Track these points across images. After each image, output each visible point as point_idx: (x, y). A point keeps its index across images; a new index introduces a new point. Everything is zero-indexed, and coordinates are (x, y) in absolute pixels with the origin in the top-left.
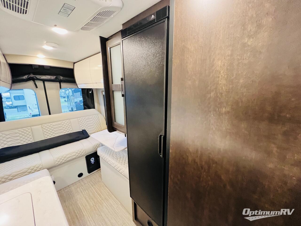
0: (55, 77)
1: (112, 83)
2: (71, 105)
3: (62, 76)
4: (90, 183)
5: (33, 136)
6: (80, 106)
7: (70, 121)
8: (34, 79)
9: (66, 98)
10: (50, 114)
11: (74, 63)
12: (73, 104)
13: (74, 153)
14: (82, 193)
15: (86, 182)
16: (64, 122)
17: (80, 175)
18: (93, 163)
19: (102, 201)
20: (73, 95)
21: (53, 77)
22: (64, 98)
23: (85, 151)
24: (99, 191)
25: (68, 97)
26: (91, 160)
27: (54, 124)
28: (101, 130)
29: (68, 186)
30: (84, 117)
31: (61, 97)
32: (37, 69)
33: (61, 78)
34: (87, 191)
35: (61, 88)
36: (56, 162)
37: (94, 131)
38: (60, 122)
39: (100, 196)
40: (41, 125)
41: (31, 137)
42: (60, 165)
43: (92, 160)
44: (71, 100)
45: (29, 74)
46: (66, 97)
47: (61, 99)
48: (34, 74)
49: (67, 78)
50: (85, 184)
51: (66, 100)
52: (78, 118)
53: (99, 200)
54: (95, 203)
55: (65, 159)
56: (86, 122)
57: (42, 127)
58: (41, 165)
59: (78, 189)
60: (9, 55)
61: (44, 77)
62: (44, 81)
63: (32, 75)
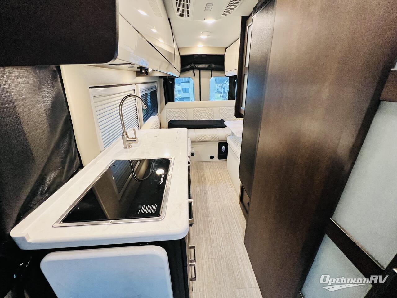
0: (208, 65)
1: (245, 66)
3: (214, 64)
4: (217, 167)
7: (213, 109)
8: (193, 69)
10: (200, 100)
11: (226, 48)
13: (210, 136)
14: (209, 170)
15: (215, 165)
16: (208, 109)
17: (212, 157)
18: (223, 151)
19: (222, 180)
21: (207, 66)
23: (218, 137)
24: (221, 173)
26: (222, 148)
27: (201, 109)
29: (202, 162)
30: (225, 107)
32: (197, 58)
33: (213, 66)
34: (213, 170)
35: (211, 76)
36: (196, 138)
38: (205, 109)
39: (221, 177)
40: (192, 109)
42: (199, 142)
45: (191, 64)
48: (194, 64)
49: (217, 66)
50: (213, 165)
51: (222, 96)
52: (220, 108)
53: (219, 179)
54: (216, 179)
56: (226, 113)
57: (193, 111)
59: (208, 166)
60: (182, 48)
61: (200, 66)
62: (200, 69)
63: (193, 65)
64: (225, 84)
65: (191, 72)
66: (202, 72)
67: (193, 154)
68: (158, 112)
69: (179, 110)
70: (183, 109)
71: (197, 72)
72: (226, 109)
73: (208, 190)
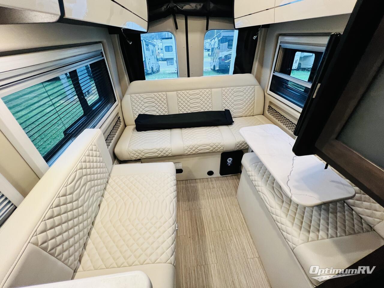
0: (202, 4)
2: (213, 61)
3: (213, 2)
4: (220, 190)
5: (167, 105)
6: (224, 63)
7: (211, 92)
8: (173, 13)
9: (211, 51)
12: (217, 60)
15: (215, 185)
16: (203, 91)
17: (210, 173)
18: (229, 165)
19: (232, 230)
20: (218, 48)
21: (199, 6)
22: (208, 51)
23: (223, 146)
24: (229, 210)
25: (213, 49)
26: (228, 160)
27: (191, 92)
28: (251, 115)
29: (195, 179)
30: (231, 88)
31: (206, 49)
33: (212, 5)
34: (214, 201)
35: (207, 29)
36: (185, 150)
37: (240, 114)
38: (198, 91)
40: (175, 92)
41: (165, 106)
42: (189, 155)
43: (230, 161)
44: (215, 54)
45: (168, 2)
46: (211, 49)
47: (205, 53)
49: (218, 7)
50: (214, 188)
51: (210, 55)
52: (223, 89)
53: (228, 226)
54: (221, 226)
55: (197, 150)
56: (232, 96)
57: (177, 95)
58: (170, 150)
59: (205, 191)
61: (186, 7)
62: (186, 14)
63: (172, 4)
64: (213, 40)
68: (115, 101)
69: (152, 95)
70: (160, 93)
71: (181, 21)
72: (232, 90)
73: (211, 263)
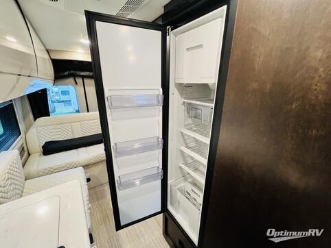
8: (74, 76)
10: (88, 111)
21: (91, 74)
27: (91, 121)
29: (102, 185)
41: (70, 133)
45: (69, 70)
48: (74, 71)
60: (52, 50)
61: (83, 74)
62: (83, 77)
63: (72, 72)
65: (71, 80)
66: (86, 80)
67: (88, 180)
68: (20, 134)
69: (58, 126)
70: (66, 124)
71: (79, 81)
